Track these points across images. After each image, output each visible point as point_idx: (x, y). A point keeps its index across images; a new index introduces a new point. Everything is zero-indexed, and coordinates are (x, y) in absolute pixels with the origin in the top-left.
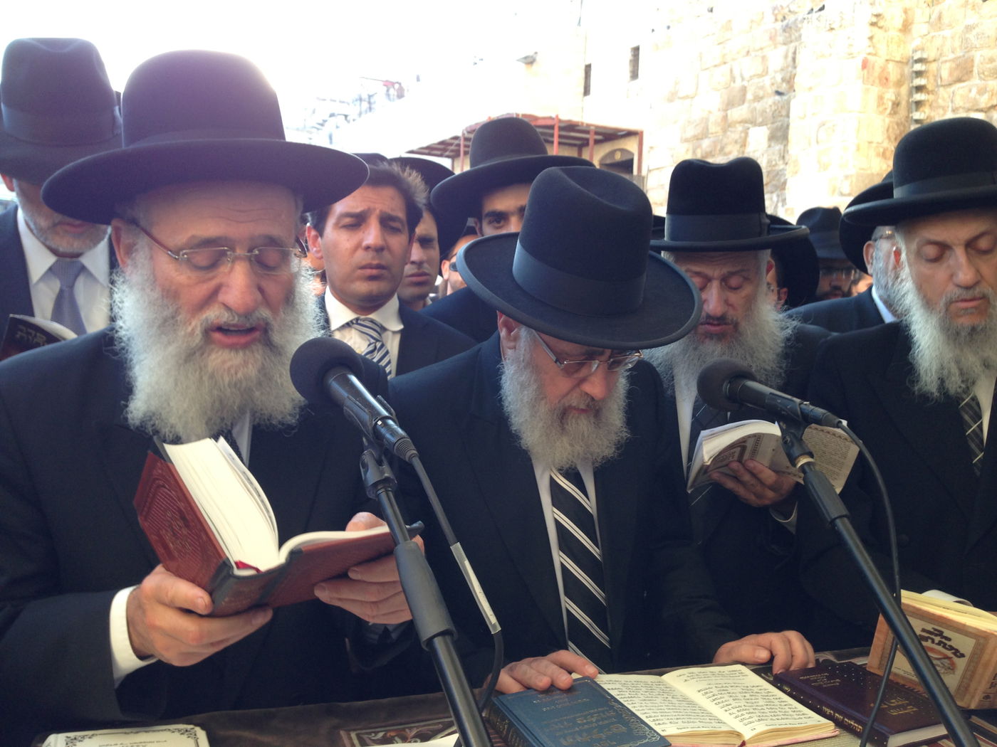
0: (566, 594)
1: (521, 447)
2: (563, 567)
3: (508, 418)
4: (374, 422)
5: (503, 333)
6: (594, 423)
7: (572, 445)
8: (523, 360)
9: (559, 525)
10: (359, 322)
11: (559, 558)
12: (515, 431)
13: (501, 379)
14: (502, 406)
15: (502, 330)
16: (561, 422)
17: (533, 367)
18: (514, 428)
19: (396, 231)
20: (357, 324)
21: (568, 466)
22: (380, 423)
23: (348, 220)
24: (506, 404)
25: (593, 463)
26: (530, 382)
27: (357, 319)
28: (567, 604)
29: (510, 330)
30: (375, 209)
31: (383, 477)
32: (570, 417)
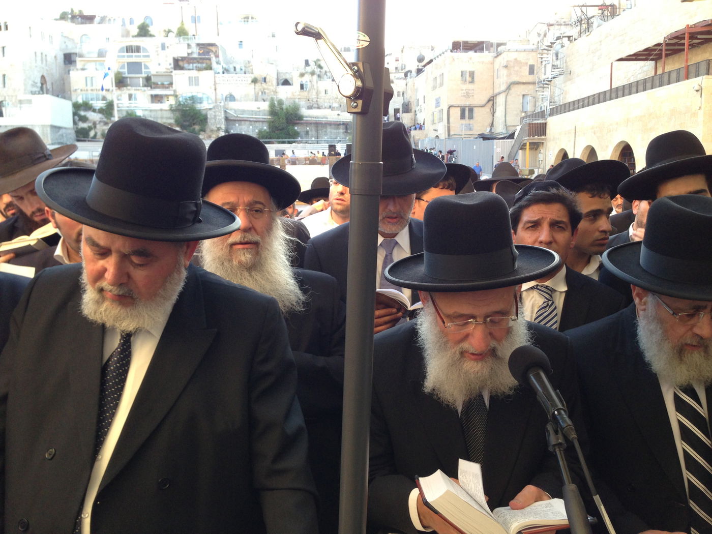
0: (687, 469)
1: (651, 371)
2: (685, 451)
3: (643, 353)
4: (553, 411)
5: (637, 301)
6: (704, 356)
7: (688, 371)
8: (651, 316)
9: (681, 425)
10: (538, 287)
11: (681, 445)
12: (648, 361)
13: (637, 329)
14: (638, 345)
15: (636, 299)
16: (680, 355)
17: (658, 320)
18: (647, 359)
19: (563, 229)
20: (537, 288)
21: (686, 384)
22: (556, 412)
23: (530, 225)
24: (641, 344)
25: (705, 383)
26: (656, 329)
27: (537, 285)
28: (687, 475)
29: (641, 299)
30: (546, 218)
31: (558, 442)
32: (686, 353)
